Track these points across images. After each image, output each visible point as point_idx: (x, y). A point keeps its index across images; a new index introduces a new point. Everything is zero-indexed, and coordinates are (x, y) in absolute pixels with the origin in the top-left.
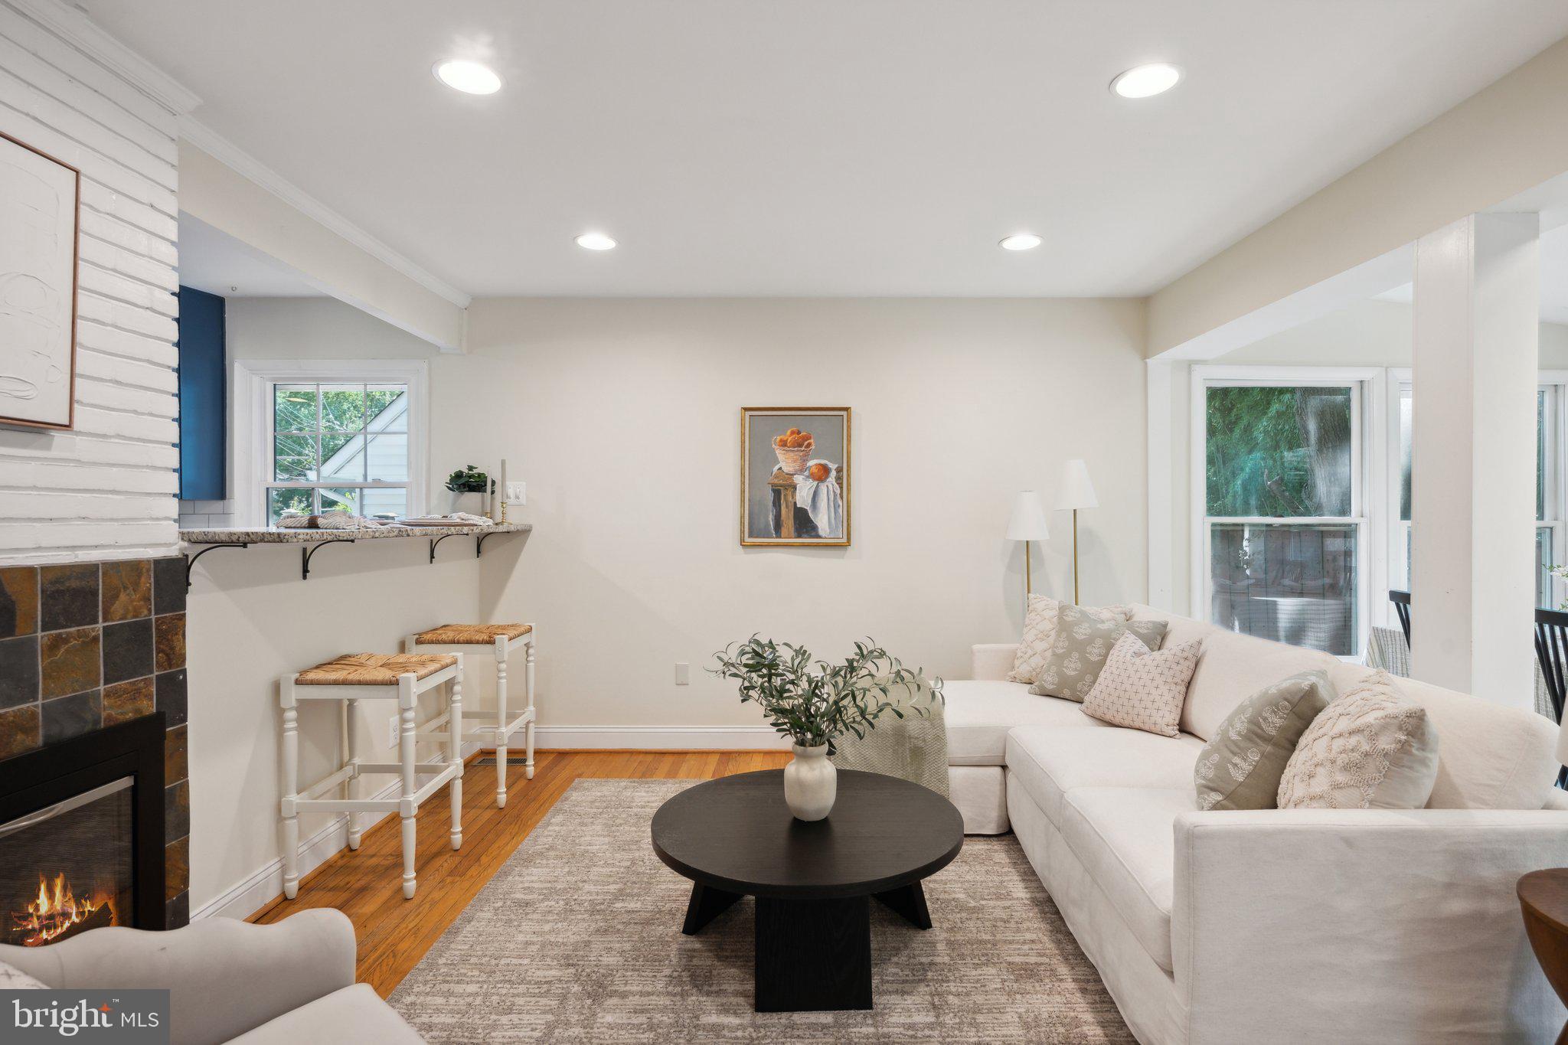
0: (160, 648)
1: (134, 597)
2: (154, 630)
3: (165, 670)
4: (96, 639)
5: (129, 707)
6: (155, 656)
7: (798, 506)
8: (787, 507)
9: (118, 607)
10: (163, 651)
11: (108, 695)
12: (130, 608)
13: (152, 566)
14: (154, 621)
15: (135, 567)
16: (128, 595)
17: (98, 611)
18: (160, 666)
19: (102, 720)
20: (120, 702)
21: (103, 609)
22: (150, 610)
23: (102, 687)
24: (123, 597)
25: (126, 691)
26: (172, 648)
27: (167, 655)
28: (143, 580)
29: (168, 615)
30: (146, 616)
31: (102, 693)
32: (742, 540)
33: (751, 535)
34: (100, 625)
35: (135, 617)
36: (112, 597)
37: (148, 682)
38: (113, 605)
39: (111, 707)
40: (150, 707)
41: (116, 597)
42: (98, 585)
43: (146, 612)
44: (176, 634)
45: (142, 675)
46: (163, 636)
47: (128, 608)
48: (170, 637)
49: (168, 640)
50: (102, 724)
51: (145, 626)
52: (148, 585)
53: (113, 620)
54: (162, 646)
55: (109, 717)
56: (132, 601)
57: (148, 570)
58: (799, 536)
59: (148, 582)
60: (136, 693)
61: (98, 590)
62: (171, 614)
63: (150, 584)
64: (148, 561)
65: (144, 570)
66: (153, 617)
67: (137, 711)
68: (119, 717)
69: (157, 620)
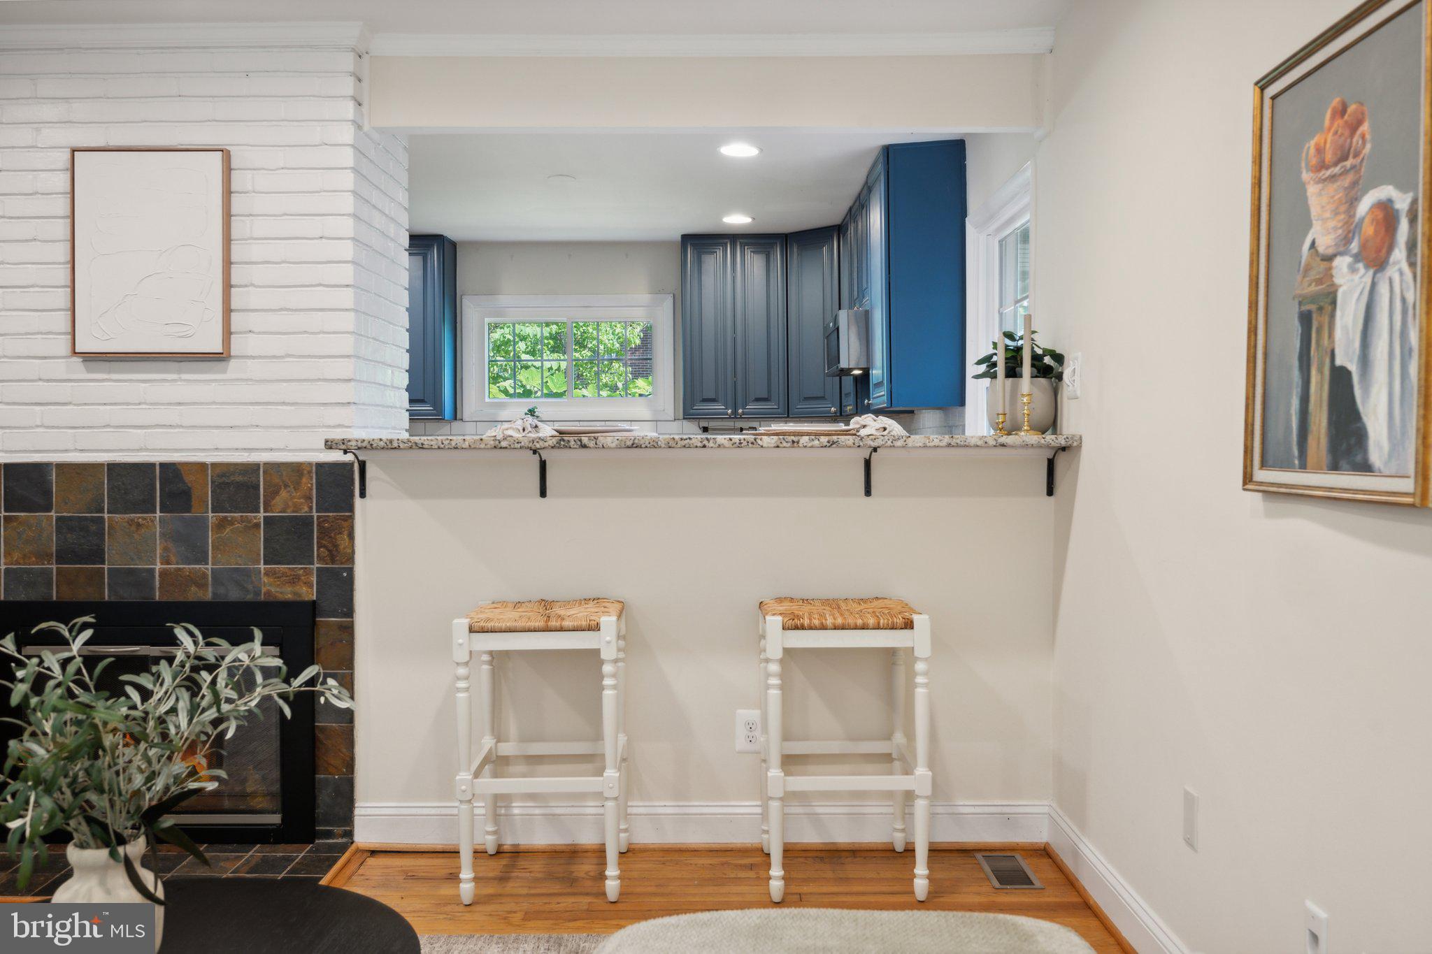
0: (322, 543)
1: (294, 494)
2: (315, 525)
3: (326, 564)
4: (257, 526)
5: (288, 589)
6: (315, 549)
7: (1338, 362)
8: (1320, 371)
9: (278, 501)
10: (324, 546)
11: (266, 574)
12: (290, 504)
13: (314, 468)
14: (315, 518)
15: (297, 470)
16: (289, 492)
17: (259, 503)
18: (320, 559)
19: (263, 593)
20: (278, 583)
21: (264, 501)
22: (311, 508)
23: (262, 566)
24: (283, 494)
25: (284, 575)
26: (336, 546)
27: (329, 551)
28: (304, 480)
29: (331, 514)
30: (306, 512)
31: (263, 571)
32: (1248, 478)
33: (1263, 465)
34: (262, 514)
35: (293, 512)
36: (273, 492)
37: (308, 572)
38: (273, 499)
39: (270, 585)
40: (309, 593)
41: (276, 493)
42: (259, 481)
43: (306, 509)
44: (340, 533)
45: (301, 564)
46: (323, 532)
47: (287, 504)
48: (332, 535)
49: (330, 537)
50: (262, 597)
51: (307, 521)
52: (309, 485)
53: (273, 512)
54: (324, 542)
55: (268, 593)
56: (294, 497)
57: (310, 472)
58: (1335, 467)
59: (310, 483)
60: (295, 579)
61: (259, 485)
62: (334, 514)
63: (312, 484)
64: (310, 464)
65: (305, 472)
66: (315, 514)
67: (295, 594)
68: (277, 594)
69: (319, 517)
